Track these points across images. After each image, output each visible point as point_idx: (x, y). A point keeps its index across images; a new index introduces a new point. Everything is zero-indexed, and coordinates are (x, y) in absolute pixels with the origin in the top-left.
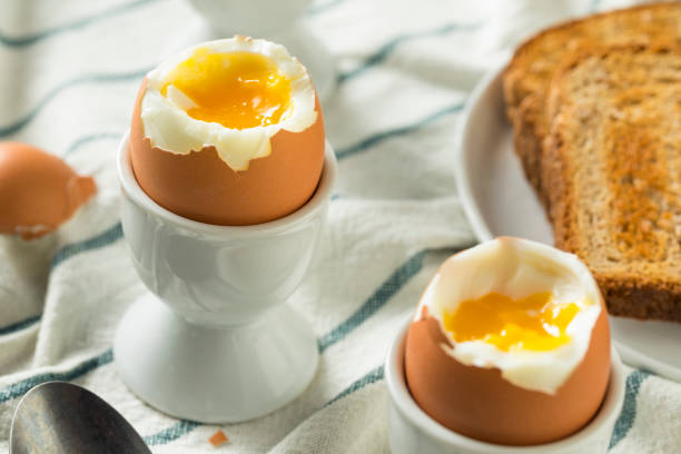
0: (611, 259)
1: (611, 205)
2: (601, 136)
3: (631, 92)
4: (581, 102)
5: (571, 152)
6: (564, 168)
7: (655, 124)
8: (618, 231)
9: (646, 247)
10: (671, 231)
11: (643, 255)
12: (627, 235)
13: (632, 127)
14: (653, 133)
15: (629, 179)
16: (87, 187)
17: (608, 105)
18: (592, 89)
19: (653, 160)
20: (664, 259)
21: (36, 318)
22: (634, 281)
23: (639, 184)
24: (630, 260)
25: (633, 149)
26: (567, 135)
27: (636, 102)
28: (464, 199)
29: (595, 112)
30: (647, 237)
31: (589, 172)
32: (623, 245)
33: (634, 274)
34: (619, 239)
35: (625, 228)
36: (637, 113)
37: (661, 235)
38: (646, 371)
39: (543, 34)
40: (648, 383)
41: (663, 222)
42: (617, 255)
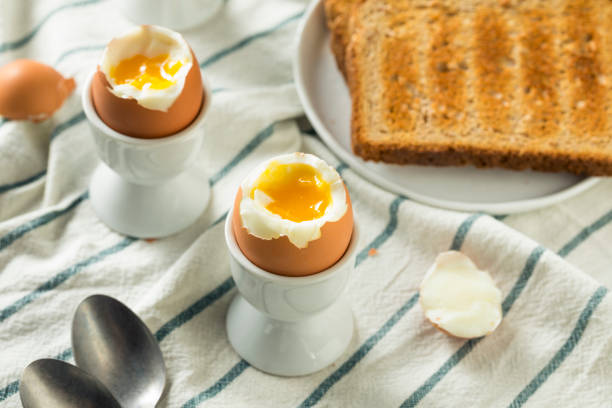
0: (383, 132)
1: (384, 96)
2: (379, 48)
3: (399, 17)
4: (368, 26)
5: (360, 61)
6: (357, 71)
7: (412, 38)
8: (387, 113)
9: (404, 122)
10: (419, 111)
11: (401, 128)
12: (393, 115)
13: (399, 41)
14: (412, 44)
15: (396, 77)
17: (384, 26)
18: (375, 16)
19: (411, 63)
20: (414, 129)
22: (395, 145)
23: (402, 80)
24: (393, 131)
25: (399, 56)
26: (359, 50)
27: (402, 23)
28: (298, 86)
29: (376, 32)
30: (405, 115)
31: (372, 74)
32: (390, 122)
33: (396, 142)
34: (388, 117)
35: (392, 110)
36: (402, 31)
37: (413, 113)
38: (403, 197)
40: (405, 206)
41: (415, 105)
42: (386, 128)
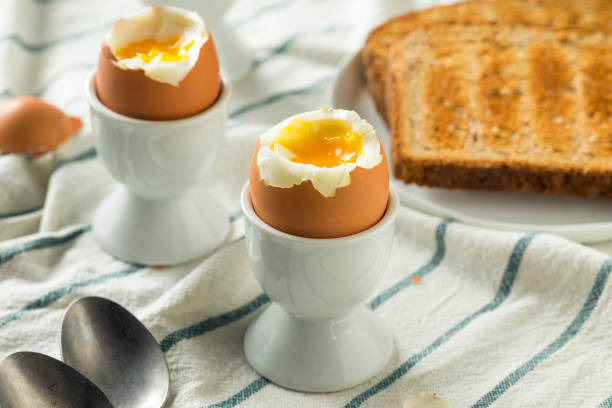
0: (427, 149)
1: (428, 117)
2: (422, 75)
3: (444, 49)
4: (410, 55)
5: (402, 86)
6: (397, 95)
7: (460, 67)
8: (431, 132)
9: (451, 142)
10: (468, 130)
11: (448, 146)
12: (438, 135)
13: (444, 70)
14: (458, 73)
15: (441, 101)
16: (77, 123)
17: (429, 57)
18: (418, 48)
19: (458, 89)
20: (462, 147)
21: (40, 207)
22: (441, 161)
23: (447, 103)
24: (439, 148)
25: (444, 83)
26: (399, 75)
27: (447, 54)
29: (419, 61)
30: (451, 135)
31: (413, 97)
32: (434, 140)
33: (441, 157)
34: (432, 137)
35: (437, 129)
36: (448, 62)
37: (461, 134)
38: (451, 220)
39: (390, 23)
41: (463, 126)
42: (429, 145)
